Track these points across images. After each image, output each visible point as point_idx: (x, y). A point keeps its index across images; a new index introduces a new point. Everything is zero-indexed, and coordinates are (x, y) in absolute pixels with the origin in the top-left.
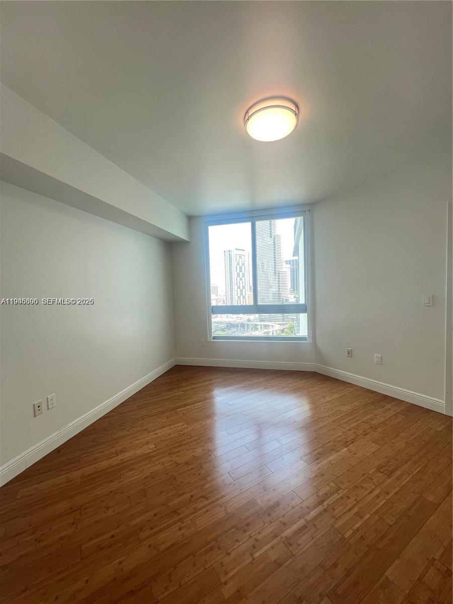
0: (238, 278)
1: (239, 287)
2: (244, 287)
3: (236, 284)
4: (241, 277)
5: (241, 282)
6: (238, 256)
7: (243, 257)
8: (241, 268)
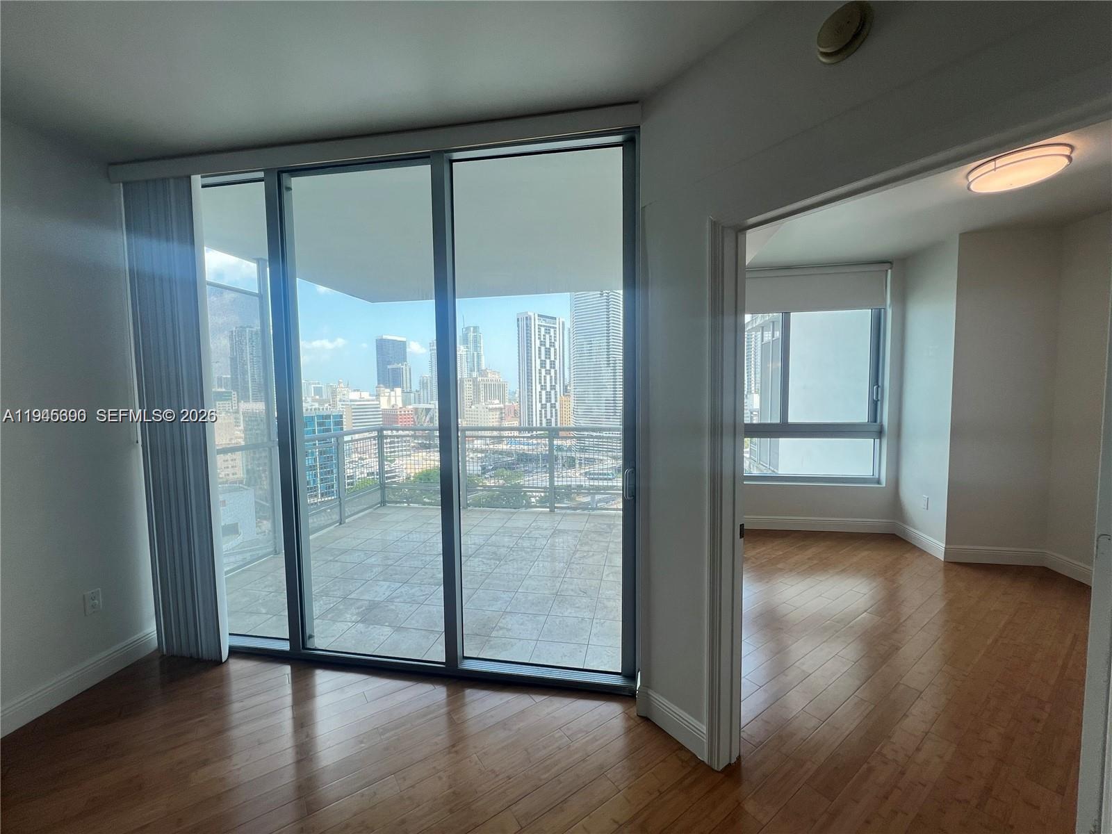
0: (543, 371)
1: (543, 388)
2: (553, 387)
3: (538, 381)
4: (548, 368)
5: (548, 377)
6: (543, 329)
7: (552, 330)
8: (548, 351)
